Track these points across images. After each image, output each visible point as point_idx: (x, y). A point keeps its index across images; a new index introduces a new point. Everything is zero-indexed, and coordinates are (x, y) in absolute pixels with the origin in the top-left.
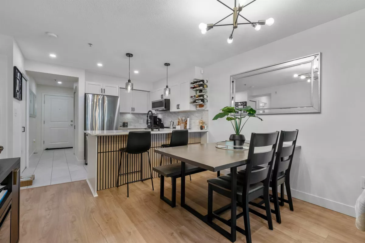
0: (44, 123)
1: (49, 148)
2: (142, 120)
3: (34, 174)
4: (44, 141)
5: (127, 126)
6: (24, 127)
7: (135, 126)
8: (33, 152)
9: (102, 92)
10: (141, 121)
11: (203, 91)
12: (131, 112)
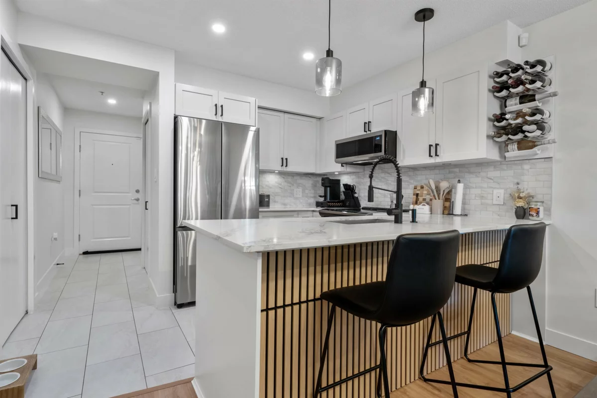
0: (80, 195)
1: (90, 250)
2: (300, 190)
3: (35, 353)
4: (79, 235)
5: (268, 205)
6: (16, 206)
7: (285, 204)
8: (55, 262)
9: (216, 114)
10: (298, 192)
11: (537, 97)
12: (278, 167)
